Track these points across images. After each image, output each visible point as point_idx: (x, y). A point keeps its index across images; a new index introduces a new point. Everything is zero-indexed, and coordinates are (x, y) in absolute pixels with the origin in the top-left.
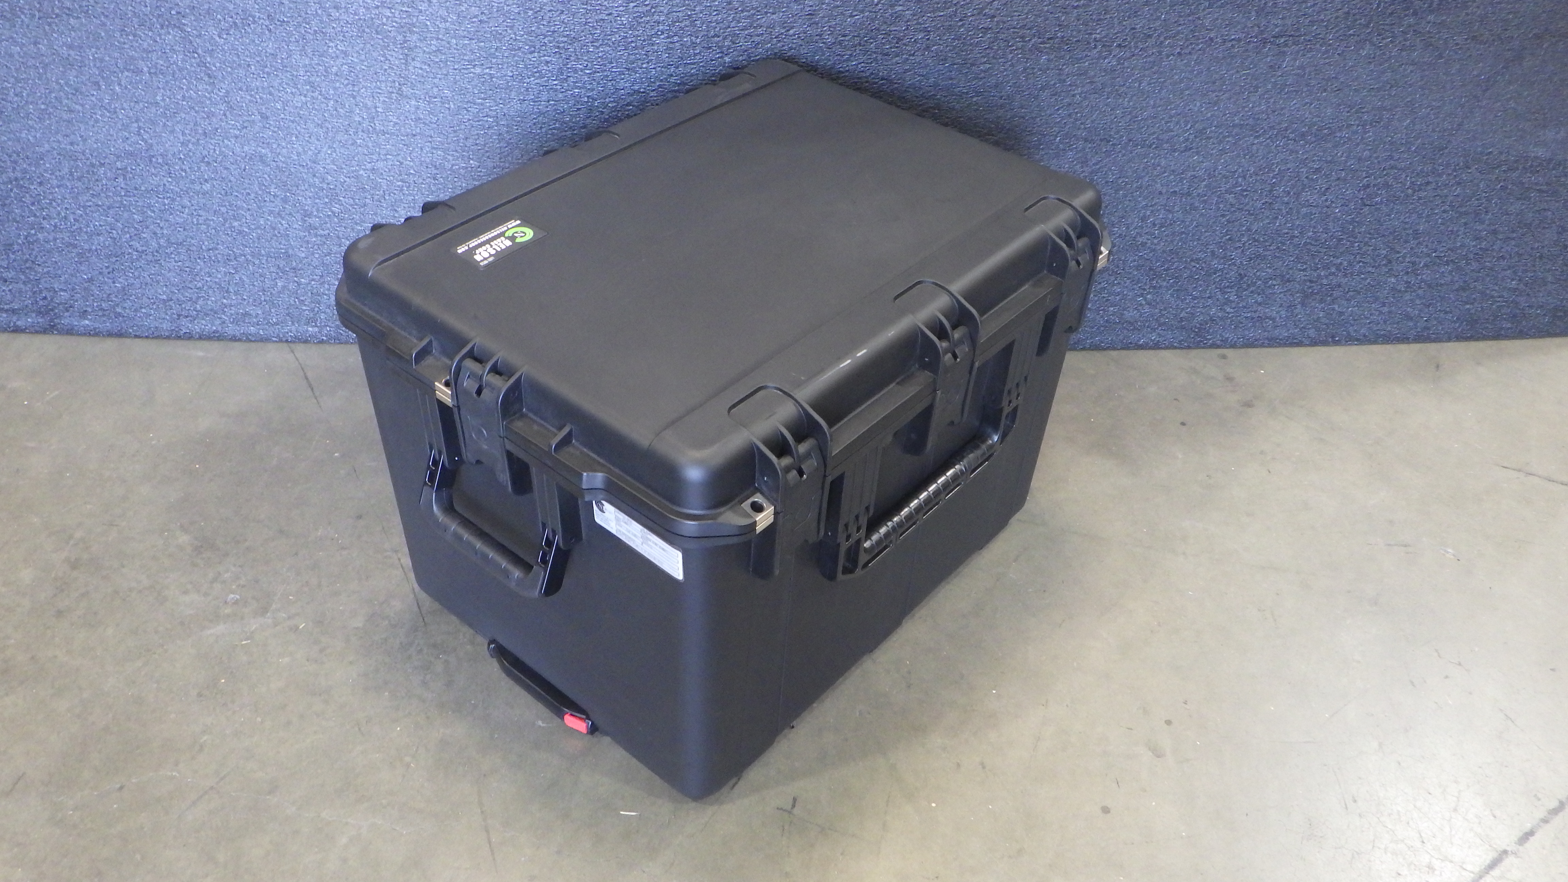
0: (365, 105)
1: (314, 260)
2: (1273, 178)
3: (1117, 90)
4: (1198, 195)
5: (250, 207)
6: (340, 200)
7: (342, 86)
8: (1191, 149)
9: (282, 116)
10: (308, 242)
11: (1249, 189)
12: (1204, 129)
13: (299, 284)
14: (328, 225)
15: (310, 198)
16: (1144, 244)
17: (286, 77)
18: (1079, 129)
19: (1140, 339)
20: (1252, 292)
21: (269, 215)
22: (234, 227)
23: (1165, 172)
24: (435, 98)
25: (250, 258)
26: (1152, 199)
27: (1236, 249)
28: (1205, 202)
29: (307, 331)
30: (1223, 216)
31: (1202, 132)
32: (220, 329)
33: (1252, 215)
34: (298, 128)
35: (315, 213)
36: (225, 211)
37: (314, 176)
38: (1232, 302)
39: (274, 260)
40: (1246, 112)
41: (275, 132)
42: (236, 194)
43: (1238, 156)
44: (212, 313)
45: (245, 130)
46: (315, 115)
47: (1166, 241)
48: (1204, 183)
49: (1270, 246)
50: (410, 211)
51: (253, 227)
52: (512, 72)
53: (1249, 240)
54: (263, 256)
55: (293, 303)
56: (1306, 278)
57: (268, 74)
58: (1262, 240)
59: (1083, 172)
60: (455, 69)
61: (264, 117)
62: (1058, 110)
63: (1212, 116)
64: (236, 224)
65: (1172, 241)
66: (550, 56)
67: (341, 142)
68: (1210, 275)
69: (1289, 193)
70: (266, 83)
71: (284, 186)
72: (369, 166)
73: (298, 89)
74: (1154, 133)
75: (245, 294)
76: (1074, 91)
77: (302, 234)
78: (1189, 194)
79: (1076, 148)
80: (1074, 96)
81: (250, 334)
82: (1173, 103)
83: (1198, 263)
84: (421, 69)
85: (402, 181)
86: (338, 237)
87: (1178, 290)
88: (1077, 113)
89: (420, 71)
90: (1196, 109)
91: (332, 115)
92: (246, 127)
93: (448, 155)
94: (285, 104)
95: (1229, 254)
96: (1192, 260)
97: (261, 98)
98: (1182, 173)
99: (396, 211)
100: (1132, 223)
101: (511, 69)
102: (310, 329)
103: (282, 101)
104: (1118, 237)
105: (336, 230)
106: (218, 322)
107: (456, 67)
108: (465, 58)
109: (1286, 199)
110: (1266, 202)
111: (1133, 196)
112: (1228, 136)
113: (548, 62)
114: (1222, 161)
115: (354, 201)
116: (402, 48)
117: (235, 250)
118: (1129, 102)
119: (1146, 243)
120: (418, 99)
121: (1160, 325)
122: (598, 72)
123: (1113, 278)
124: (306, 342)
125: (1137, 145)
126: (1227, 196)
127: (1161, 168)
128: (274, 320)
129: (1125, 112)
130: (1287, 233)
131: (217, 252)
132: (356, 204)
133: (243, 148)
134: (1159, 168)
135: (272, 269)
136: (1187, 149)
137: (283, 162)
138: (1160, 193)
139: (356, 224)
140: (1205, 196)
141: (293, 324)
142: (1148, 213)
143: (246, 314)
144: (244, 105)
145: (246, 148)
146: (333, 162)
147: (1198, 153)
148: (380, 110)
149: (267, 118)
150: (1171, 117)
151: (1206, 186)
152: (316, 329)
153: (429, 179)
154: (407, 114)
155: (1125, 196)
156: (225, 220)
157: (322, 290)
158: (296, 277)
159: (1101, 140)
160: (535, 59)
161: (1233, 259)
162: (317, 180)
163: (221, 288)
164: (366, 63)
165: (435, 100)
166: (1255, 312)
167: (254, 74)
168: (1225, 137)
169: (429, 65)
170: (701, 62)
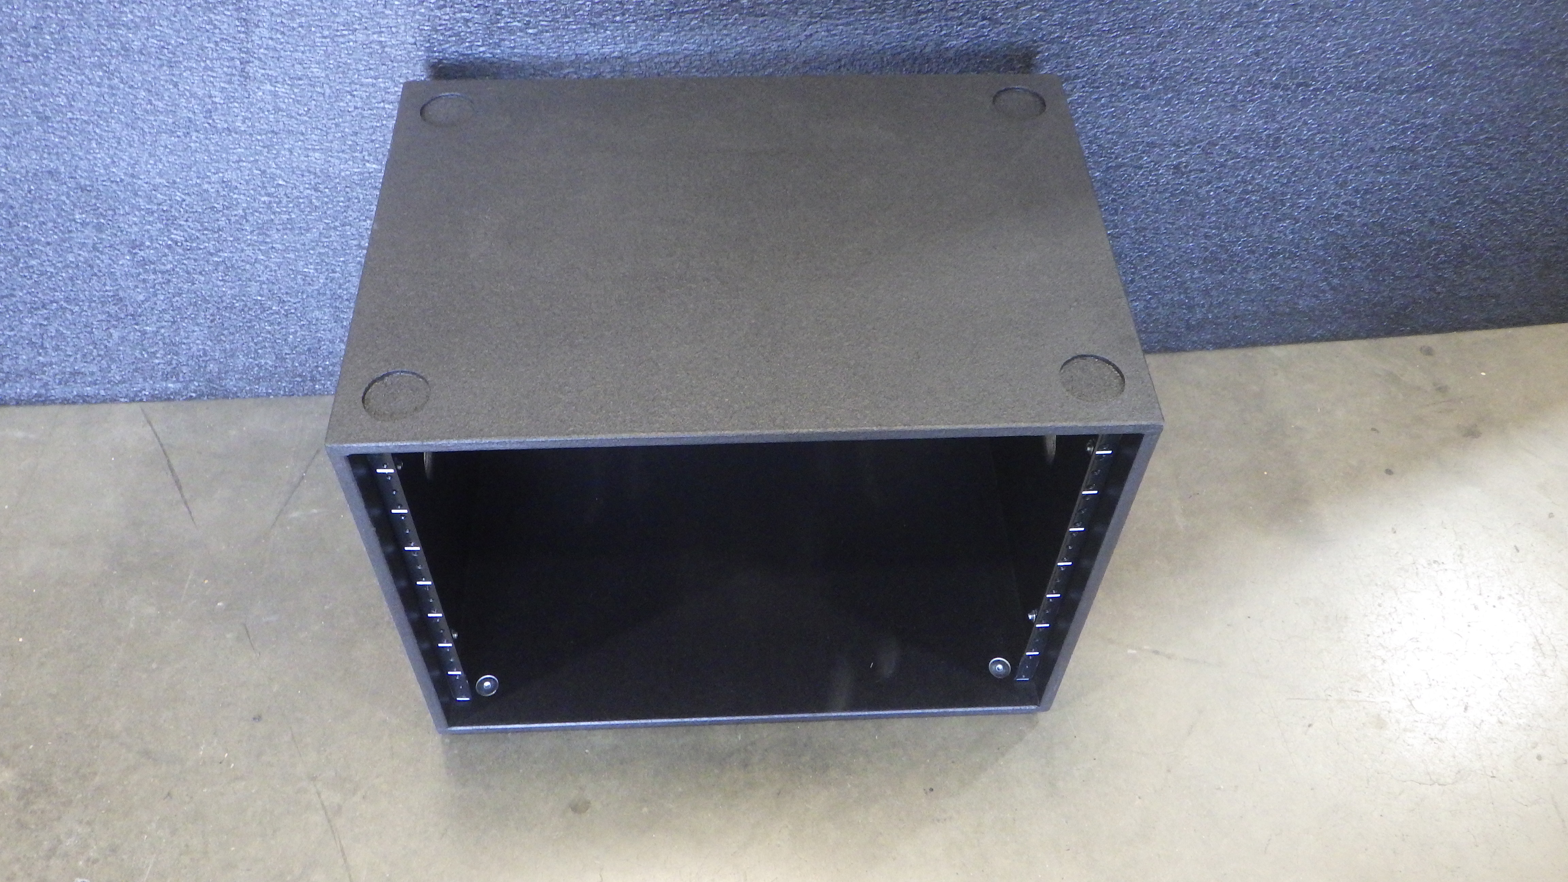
0: (193, 95)
1: (159, 302)
2: (1534, 119)
3: (1331, 14)
4: (1425, 149)
5: (49, 240)
6: (180, 225)
7: (153, 69)
8: (1425, 88)
9: (70, 115)
10: (144, 281)
11: (1497, 136)
12: (1449, 59)
13: (144, 333)
14: (170, 258)
15: (136, 224)
16: (1338, 217)
17: (63, 59)
18: (1269, 71)
19: (1314, 331)
20: (1476, 266)
21: (80, 249)
22: (32, 267)
23: (1383, 122)
24: (300, 79)
25: (65, 305)
26: (1360, 158)
27: (1464, 214)
28: (1433, 157)
29: (167, 388)
30: (1454, 174)
31: (1443, 64)
32: (43, 391)
33: (1495, 169)
34: (98, 131)
35: (148, 243)
36: (13, 247)
37: (136, 195)
38: (1445, 279)
39: (100, 306)
40: (1513, 32)
41: (64, 138)
42: (25, 223)
43: (1491, 92)
44: (28, 375)
45: (17, 136)
46: (122, 113)
47: (1370, 211)
48: (1437, 133)
49: (1512, 207)
50: (286, 234)
51: (59, 265)
52: (413, 37)
53: (1484, 202)
54: (83, 301)
55: (139, 356)
56: (1552, 244)
57: (36, 57)
58: (1502, 200)
59: (1266, 129)
60: (325, 37)
61: (44, 119)
62: (1241, 46)
63: (1463, 41)
64: (33, 262)
65: (1378, 211)
66: (469, 12)
67: (166, 147)
68: (1423, 250)
69: (1552, 136)
70: (34, 71)
71: (94, 210)
72: (214, 178)
73: (87, 77)
74: (1377, 69)
75: (68, 349)
76: (1268, 19)
77: (133, 271)
78: (1411, 149)
79: (1260, 98)
80: (1267, 25)
81: (88, 396)
82: (1410, 26)
83: (1409, 236)
84: (271, 39)
85: (268, 195)
86: (188, 273)
87: (1375, 271)
88: (1269, 49)
89: (270, 42)
90: (1442, 34)
91: (146, 111)
92: (19, 133)
93: (331, 157)
94: (72, 98)
95: (1454, 221)
96: (1402, 233)
97: (31, 91)
98: (1408, 122)
99: (267, 235)
100: (1326, 192)
101: (411, 33)
102: (170, 385)
103: (65, 95)
104: (1306, 209)
105: (183, 264)
106: (37, 384)
107: (326, 33)
108: (337, 20)
109: (1545, 146)
110: (1518, 152)
111: (1331, 157)
112: (1481, 68)
113: (467, 21)
114: (1467, 102)
115: (202, 225)
116: (236, 10)
117: (40, 295)
118: (1346, 29)
119: (1342, 215)
120: (273, 80)
121: (1344, 313)
122: (547, 31)
123: (1289, 262)
124: (169, 399)
125: (1350, 88)
126: (1465, 148)
127: (1379, 117)
128: (117, 378)
129: (1339, 44)
130: (1538, 190)
131: (14, 299)
132: (206, 229)
133: (19, 161)
134: (1376, 116)
135: (100, 317)
136: (1420, 89)
137: (86, 178)
138: (1372, 150)
139: (211, 254)
140: (1435, 149)
141: (145, 379)
142: (1350, 177)
143: (75, 373)
144: (7, 102)
145: (25, 162)
146: (160, 174)
147: (1432, 94)
148: (217, 100)
149: (47, 118)
150: (1404, 47)
151: (1437, 136)
152: (179, 385)
153: (309, 191)
154: (262, 104)
155: (1322, 157)
156: (17, 259)
157: (177, 339)
158: (137, 324)
159: (1299, 85)
160: (447, 17)
161: (1457, 228)
162: (140, 200)
163: (32, 343)
164: (183, 34)
165: (301, 82)
166: (1475, 290)
167: (11, 57)
168: (1476, 69)
169: (283, 33)
170: (707, 9)
